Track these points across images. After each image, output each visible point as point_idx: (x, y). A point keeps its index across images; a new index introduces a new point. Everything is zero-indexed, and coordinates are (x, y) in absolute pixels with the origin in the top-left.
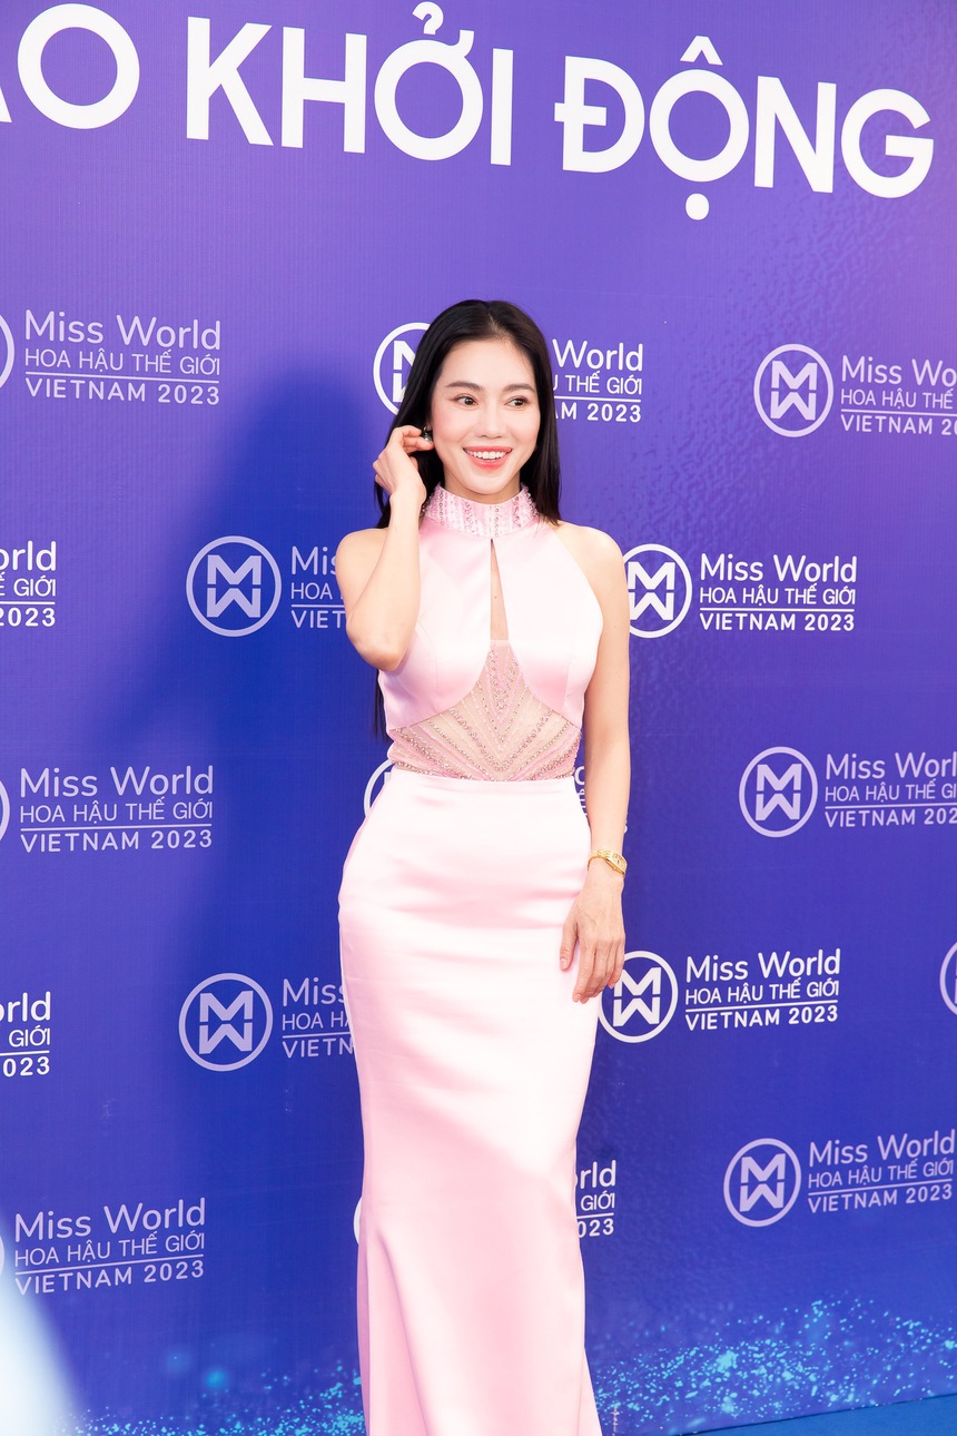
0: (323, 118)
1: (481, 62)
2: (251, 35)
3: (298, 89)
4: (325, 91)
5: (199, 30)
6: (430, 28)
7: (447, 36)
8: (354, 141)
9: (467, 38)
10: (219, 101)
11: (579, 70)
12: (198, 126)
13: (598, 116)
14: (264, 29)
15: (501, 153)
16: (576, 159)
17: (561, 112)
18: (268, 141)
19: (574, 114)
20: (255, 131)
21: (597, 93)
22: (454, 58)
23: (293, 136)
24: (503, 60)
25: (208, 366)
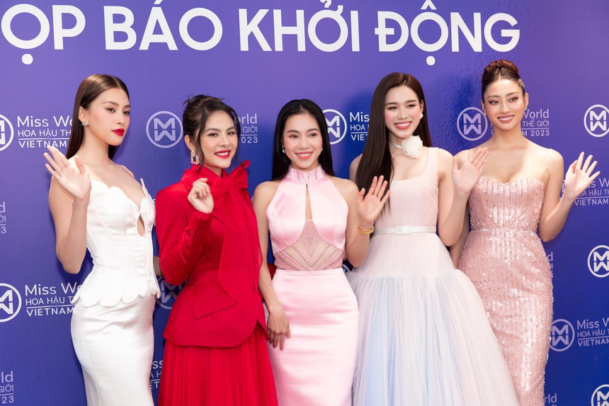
0: (290, 40)
1: (346, 16)
2: (262, 13)
3: (280, 30)
4: (289, 30)
5: (243, 13)
6: (327, 6)
7: (333, 8)
8: (301, 47)
9: (341, 8)
10: (252, 37)
11: (383, 16)
12: (244, 46)
13: (391, 31)
14: (267, 11)
15: (356, 47)
16: (384, 47)
17: (377, 31)
18: (270, 50)
19: (382, 31)
20: (265, 47)
21: (390, 23)
22: (336, 15)
23: (279, 47)
24: (354, 15)
25: (253, 129)
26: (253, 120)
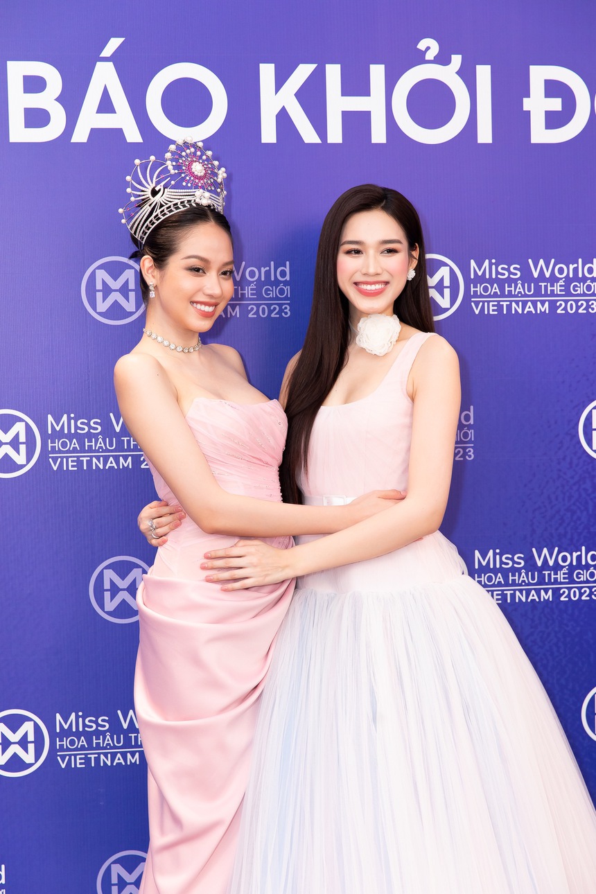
0: (356, 123)
1: (467, 75)
2: (303, 72)
3: (337, 104)
4: (356, 104)
5: (267, 72)
6: (430, 56)
7: (442, 59)
8: (379, 135)
9: (457, 60)
10: (283, 118)
11: (539, 74)
12: (269, 135)
13: (556, 104)
14: (313, 66)
15: (485, 135)
16: (540, 134)
17: (527, 104)
18: (318, 141)
19: (537, 104)
20: (309, 135)
21: (553, 88)
22: (448, 74)
23: (335, 135)
24: (484, 73)
25: (282, 292)
26: (283, 274)
